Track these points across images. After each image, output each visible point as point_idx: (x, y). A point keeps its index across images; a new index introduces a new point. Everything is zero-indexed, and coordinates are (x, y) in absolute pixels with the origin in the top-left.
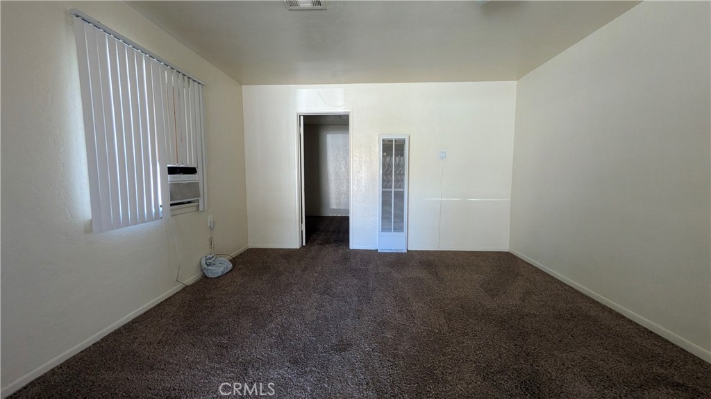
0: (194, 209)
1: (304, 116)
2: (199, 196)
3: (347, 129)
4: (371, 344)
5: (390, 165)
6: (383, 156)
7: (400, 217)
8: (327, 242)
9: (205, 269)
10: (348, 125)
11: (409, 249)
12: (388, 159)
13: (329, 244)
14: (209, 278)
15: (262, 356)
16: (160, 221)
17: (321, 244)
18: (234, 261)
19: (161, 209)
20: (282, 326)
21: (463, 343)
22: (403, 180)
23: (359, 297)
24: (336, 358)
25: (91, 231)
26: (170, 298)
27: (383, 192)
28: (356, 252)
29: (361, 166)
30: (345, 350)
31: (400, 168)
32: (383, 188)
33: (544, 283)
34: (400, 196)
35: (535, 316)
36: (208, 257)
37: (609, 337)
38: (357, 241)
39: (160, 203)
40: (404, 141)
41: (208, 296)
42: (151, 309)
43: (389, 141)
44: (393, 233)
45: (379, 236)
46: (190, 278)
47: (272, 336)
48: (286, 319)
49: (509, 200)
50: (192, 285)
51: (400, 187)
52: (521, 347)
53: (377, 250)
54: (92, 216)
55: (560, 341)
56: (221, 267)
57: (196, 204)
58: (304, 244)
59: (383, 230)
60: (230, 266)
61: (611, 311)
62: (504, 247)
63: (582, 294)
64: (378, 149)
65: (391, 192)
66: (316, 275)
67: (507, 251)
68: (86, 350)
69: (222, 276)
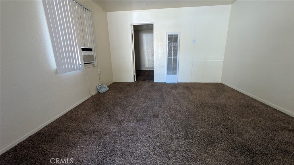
0: (93, 66)
1: (134, 25)
2: (94, 61)
3: (153, 32)
4: (166, 115)
5: (171, 47)
6: (168, 42)
7: (175, 68)
8: (145, 80)
9: (99, 89)
10: (153, 30)
11: (178, 82)
12: (170, 44)
13: (146, 80)
14: (101, 93)
15: (125, 119)
16: (80, 70)
17: (143, 81)
18: (109, 87)
19: (81, 65)
20: (131, 109)
21: (203, 115)
22: (177, 53)
23: (160, 99)
24: (153, 120)
25: (57, 73)
26: (87, 100)
27: (168, 58)
28: (157, 83)
29: (159, 47)
30: (156, 117)
31: (176, 48)
32: (168, 56)
33: (236, 94)
34: (175, 60)
35: (232, 106)
36: (99, 85)
37: (263, 114)
38: (157, 79)
39: (80, 63)
40: (178, 35)
41: (101, 99)
42: (81, 104)
43: (171, 36)
44: (172, 76)
45: (166, 77)
46: (94, 93)
47: (128, 112)
48: (132, 107)
49: (223, 61)
50: (95, 95)
51: (175, 56)
52: (226, 117)
53: (165, 83)
54: (57, 67)
55: (242, 115)
56: (104, 89)
57: (93, 64)
58: (135, 81)
59: (168, 74)
60: (108, 88)
61: (264, 104)
62: (219, 81)
63: (252, 98)
64: (166, 39)
65: (172, 58)
66: (142, 92)
67: (220, 82)
68: (61, 117)
69: (105, 92)
